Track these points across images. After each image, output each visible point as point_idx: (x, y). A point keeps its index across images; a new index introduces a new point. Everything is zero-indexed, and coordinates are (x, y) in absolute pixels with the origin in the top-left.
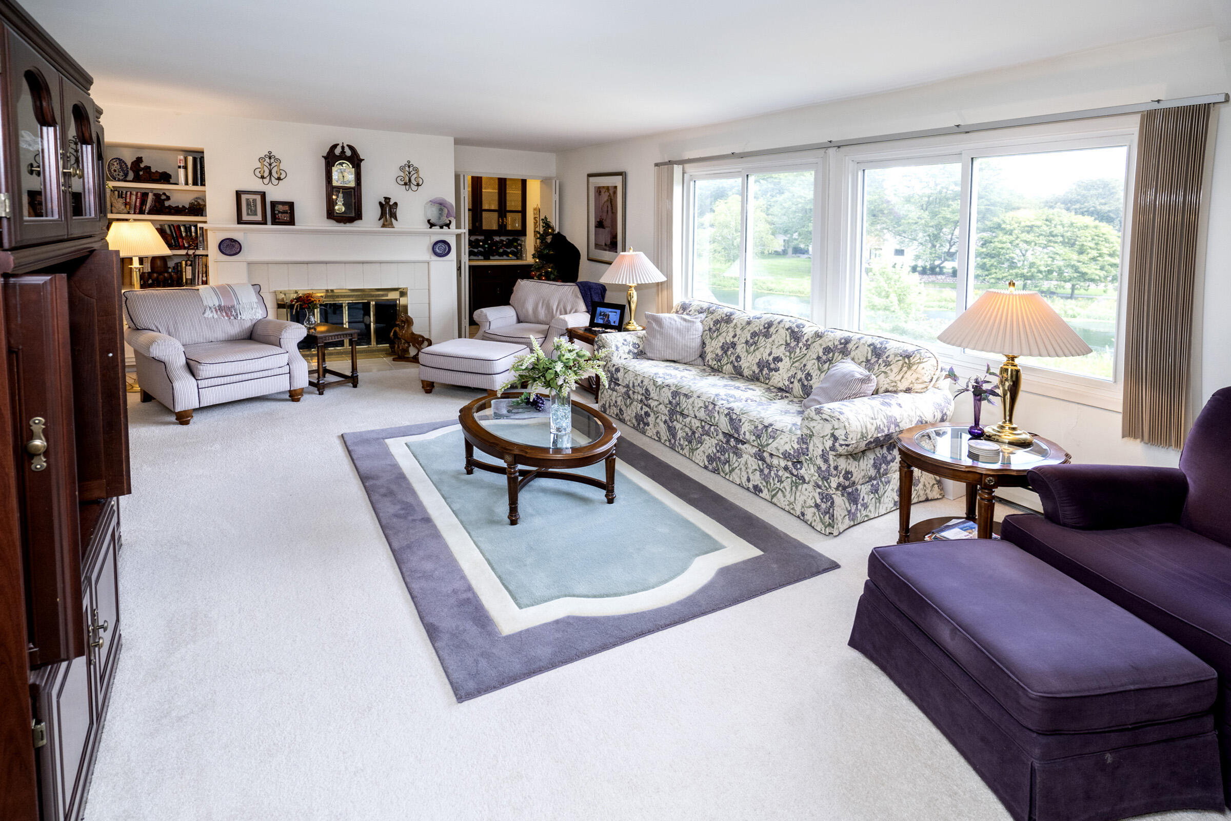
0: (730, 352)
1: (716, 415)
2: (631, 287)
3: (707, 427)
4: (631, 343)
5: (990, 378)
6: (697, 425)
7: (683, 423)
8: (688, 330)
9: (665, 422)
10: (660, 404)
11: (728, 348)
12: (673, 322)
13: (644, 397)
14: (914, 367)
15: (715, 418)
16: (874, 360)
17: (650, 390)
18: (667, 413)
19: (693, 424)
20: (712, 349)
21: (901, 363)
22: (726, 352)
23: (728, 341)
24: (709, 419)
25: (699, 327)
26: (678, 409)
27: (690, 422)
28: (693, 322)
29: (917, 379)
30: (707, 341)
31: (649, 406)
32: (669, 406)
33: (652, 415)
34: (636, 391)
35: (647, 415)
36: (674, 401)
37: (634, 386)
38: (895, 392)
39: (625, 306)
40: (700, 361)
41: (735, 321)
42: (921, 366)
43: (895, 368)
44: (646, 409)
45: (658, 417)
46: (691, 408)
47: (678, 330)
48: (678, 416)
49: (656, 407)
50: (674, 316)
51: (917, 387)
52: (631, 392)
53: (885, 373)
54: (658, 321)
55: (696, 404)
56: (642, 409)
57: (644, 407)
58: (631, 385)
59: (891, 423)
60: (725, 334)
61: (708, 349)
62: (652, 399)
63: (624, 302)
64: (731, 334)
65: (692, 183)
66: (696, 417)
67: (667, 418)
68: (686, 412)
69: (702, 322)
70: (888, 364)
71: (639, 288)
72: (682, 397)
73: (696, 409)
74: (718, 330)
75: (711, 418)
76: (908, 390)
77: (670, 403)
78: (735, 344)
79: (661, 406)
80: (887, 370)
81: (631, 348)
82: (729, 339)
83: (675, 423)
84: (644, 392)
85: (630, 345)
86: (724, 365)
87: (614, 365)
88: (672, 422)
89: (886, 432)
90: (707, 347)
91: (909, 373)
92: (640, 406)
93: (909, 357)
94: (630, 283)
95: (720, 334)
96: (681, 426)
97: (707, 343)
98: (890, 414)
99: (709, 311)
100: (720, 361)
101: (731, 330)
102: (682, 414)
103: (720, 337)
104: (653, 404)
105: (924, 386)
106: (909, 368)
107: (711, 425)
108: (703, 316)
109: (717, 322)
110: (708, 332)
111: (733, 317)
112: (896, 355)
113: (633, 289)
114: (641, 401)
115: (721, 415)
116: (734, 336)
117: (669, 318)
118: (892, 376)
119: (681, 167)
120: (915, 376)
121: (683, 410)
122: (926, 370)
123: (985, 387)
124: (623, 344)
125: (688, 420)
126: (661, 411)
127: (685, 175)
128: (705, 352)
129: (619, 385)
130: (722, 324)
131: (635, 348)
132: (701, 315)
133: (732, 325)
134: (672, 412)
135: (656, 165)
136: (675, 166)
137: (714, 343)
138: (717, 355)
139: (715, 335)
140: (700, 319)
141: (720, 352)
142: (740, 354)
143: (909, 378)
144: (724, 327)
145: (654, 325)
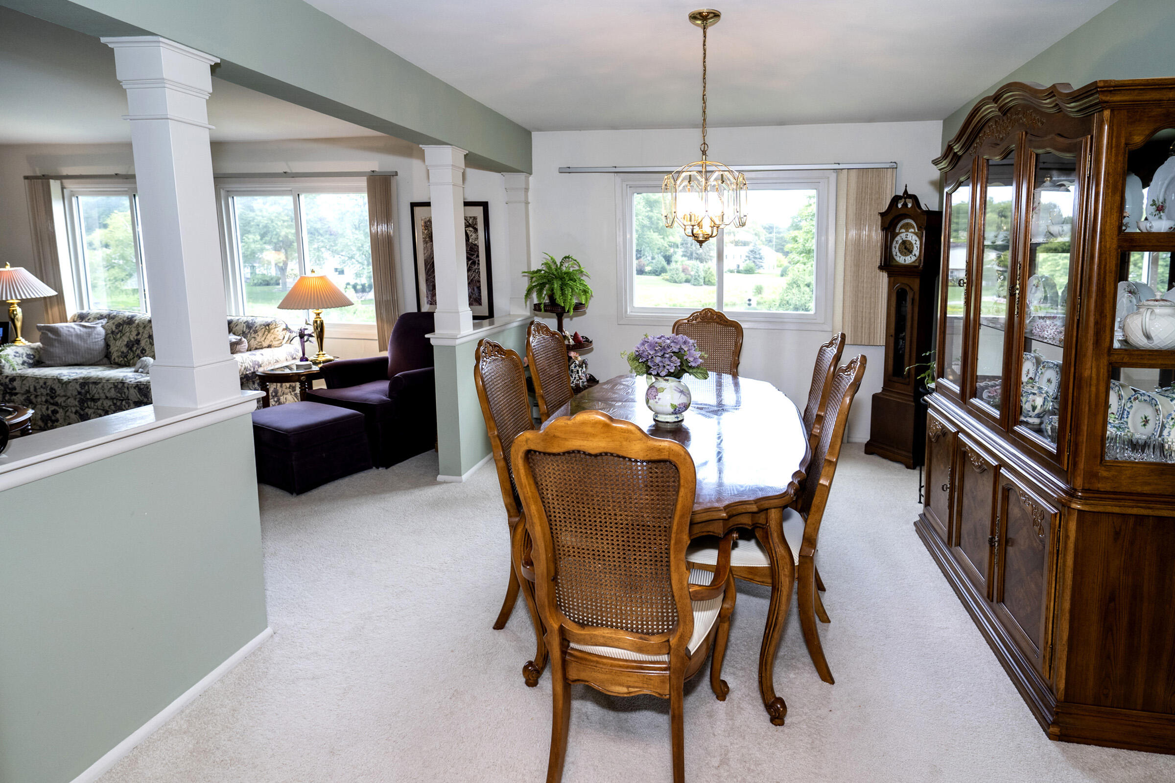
0: (135, 348)
1: (126, 390)
2: (12, 304)
3: (118, 404)
4: (25, 355)
5: (307, 327)
6: (109, 404)
7: (95, 407)
8: (89, 335)
9: (76, 412)
10: (69, 398)
11: (133, 345)
12: (72, 330)
13: (49, 398)
14: (272, 331)
15: (125, 393)
16: (248, 331)
17: (56, 388)
18: (77, 403)
19: (105, 405)
20: (117, 348)
21: (264, 330)
22: (131, 349)
23: (132, 339)
24: (119, 395)
25: (102, 331)
26: (88, 396)
27: (102, 404)
28: (94, 327)
29: (275, 338)
30: (112, 342)
31: (56, 404)
32: (79, 396)
33: (61, 411)
34: (39, 393)
35: (55, 412)
36: (83, 391)
37: (35, 389)
38: (262, 348)
39: (8, 323)
40: (105, 360)
41: (137, 322)
42: (277, 329)
43: (260, 334)
44: (52, 408)
45: (68, 410)
46: (101, 391)
47: (78, 336)
48: (89, 403)
49: (64, 402)
50: (73, 325)
51: (275, 343)
52: (32, 397)
53: (254, 338)
54: (55, 331)
55: (105, 387)
56: (47, 409)
57: (50, 406)
58: (32, 389)
59: (256, 364)
60: (128, 334)
61: (113, 349)
62: (59, 395)
63: (7, 320)
64: (134, 333)
65: (74, 200)
66: (107, 398)
67: (78, 408)
68: (97, 396)
69: (103, 327)
70: (256, 332)
71: (23, 303)
72: (90, 386)
73: (106, 391)
74: (121, 331)
75: (121, 394)
76: (269, 346)
77: (79, 393)
78: (139, 341)
79: (69, 400)
80: (256, 335)
81: (25, 359)
82: (133, 337)
83: (87, 410)
84: (48, 392)
85: (24, 356)
86: (131, 360)
87: (7, 377)
88: (83, 410)
89: (252, 370)
90: (112, 347)
91: (269, 335)
92: (45, 407)
93: (268, 325)
94: (12, 298)
95: (123, 335)
96: (93, 410)
97: (111, 344)
98: (254, 359)
99: (109, 317)
100: (126, 357)
101: (133, 329)
102: (94, 400)
103: (124, 338)
104: (60, 400)
105: (279, 342)
106: (269, 332)
107: (122, 400)
108: (104, 321)
109: (118, 325)
110: (111, 335)
111: (135, 318)
112: (261, 325)
113: (16, 305)
114: (46, 401)
115: (130, 389)
116: (138, 334)
117: (67, 327)
118: (258, 339)
119: (58, 182)
120: (273, 336)
121: (93, 396)
122: (279, 332)
123: (306, 332)
124: (15, 356)
125: (99, 403)
126: (71, 404)
127: (65, 190)
128: (110, 352)
129: (16, 394)
130: (125, 326)
131: (30, 358)
132: (102, 321)
133: (134, 325)
134: (82, 402)
135: (26, 178)
136: (52, 182)
137: (118, 343)
138: (123, 352)
139: (119, 336)
140: (100, 325)
141: (125, 350)
142: (145, 347)
143: (270, 337)
144: (126, 328)
145: (50, 334)
